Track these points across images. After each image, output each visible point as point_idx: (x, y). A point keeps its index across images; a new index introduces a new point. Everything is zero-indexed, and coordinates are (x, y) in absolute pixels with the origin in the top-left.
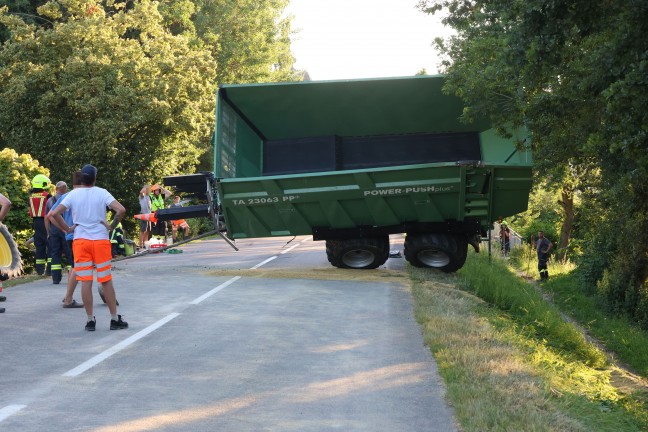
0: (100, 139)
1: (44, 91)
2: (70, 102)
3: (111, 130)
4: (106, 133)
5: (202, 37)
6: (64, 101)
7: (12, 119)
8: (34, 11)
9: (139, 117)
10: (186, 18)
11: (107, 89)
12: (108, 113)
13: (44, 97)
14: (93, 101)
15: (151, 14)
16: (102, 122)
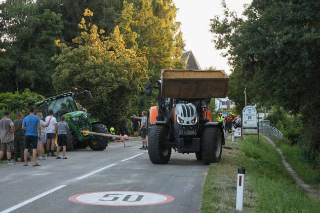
0: (100, 95)
1: (76, 75)
2: (87, 80)
3: (104, 91)
4: (103, 92)
5: (141, 49)
6: (84, 79)
7: (62, 87)
8: (71, 41)
9: (116, 86)
10: (133, 40)
11: (102, 74)
12: (103, 84)
13: (76, 78)
14: (97, 79)
15: (119, 41)
16: (101, 88)
